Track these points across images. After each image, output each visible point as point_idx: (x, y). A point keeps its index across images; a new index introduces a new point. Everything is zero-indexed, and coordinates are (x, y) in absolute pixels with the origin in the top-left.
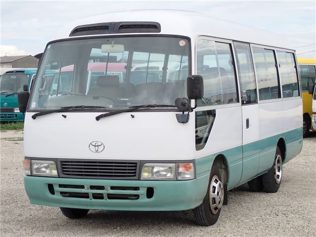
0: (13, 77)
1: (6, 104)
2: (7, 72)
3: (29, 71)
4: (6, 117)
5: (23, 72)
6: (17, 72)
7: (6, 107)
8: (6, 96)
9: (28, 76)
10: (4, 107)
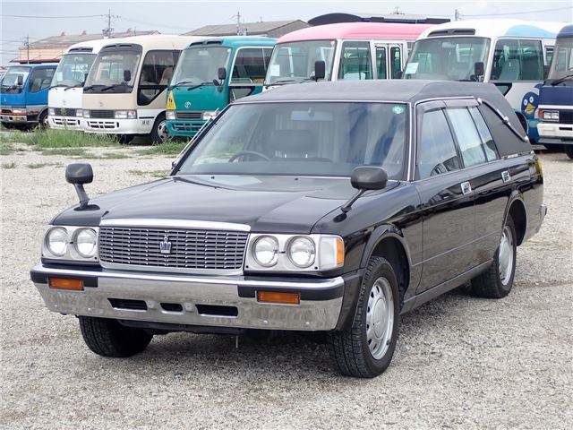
0: (204, 53)
1: (188, 103)
2: (193, 44)
3: (230, 41)
4: (188, 129)
5: (219, 42)
6: (209, 43)
7: (190, 109)
8: (189, 90)
9: (229, 50)
10: (186, 109)
